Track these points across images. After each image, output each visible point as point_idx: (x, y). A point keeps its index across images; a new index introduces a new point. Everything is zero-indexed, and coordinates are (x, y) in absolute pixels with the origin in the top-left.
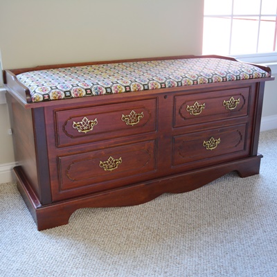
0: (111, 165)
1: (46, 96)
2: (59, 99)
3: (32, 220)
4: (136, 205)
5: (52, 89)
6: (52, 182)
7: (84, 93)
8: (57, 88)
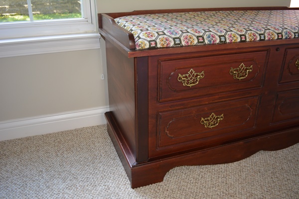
0: (212, 122)
1: (153, 43)
2: (167, 47)
3: (124, 173)
4: (231, 162)
5: (159, 35)
6: (150, 139)
7: (196, 42)
8: (165, 34)
